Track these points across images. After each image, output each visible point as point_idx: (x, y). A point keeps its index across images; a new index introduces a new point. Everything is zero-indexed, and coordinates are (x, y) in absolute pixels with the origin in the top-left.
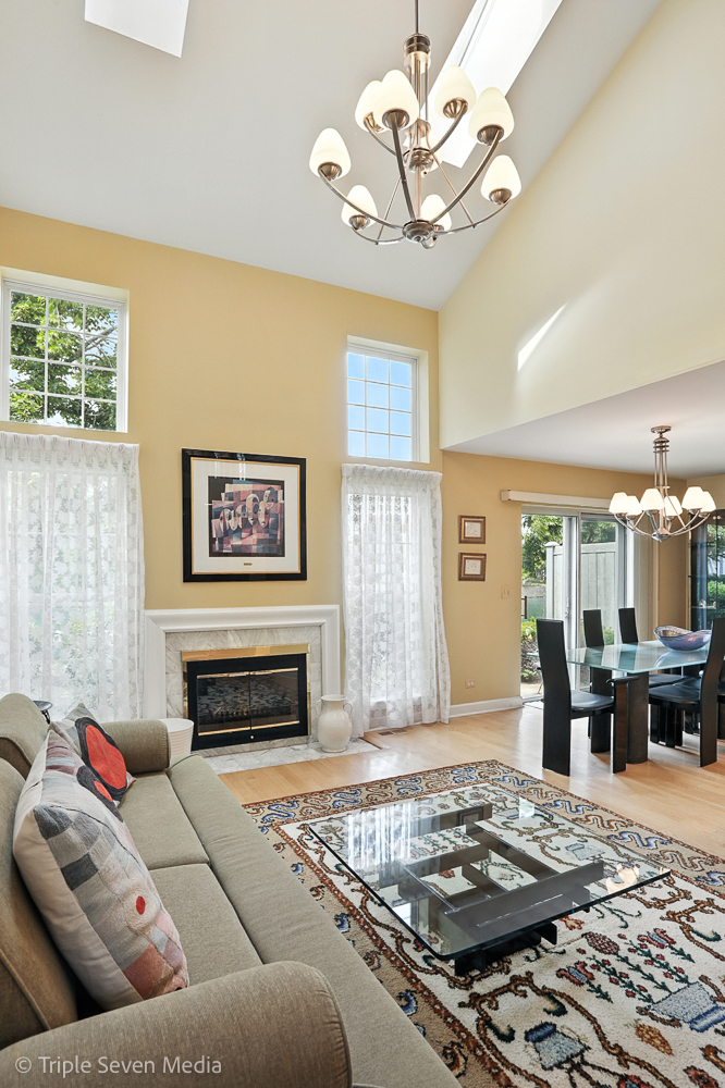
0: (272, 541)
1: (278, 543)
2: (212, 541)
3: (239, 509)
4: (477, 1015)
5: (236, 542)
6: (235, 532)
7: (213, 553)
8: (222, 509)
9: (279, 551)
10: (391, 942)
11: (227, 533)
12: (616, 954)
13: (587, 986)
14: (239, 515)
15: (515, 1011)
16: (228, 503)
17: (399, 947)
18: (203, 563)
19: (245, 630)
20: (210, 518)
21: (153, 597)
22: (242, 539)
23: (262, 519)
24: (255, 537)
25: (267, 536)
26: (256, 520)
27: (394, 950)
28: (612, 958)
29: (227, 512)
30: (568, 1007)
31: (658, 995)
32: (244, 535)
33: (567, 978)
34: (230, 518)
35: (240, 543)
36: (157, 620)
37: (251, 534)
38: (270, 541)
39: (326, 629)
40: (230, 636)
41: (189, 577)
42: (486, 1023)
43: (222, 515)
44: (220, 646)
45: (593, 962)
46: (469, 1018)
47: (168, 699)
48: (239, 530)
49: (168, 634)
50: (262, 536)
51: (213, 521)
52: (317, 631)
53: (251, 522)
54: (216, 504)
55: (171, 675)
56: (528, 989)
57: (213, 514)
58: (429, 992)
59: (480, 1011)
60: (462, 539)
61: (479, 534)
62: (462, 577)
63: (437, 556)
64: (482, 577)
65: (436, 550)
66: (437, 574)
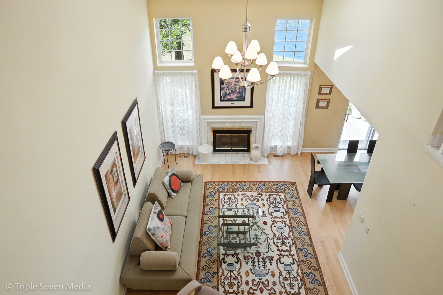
0: (241, 97)
1: (243, 97)
2: (221, 97)
3: (230, 87)
4: (223, 257)
5: (229, 97)
6: (228, 94)
7: (221, 100)
8: (224, 87)
9: (244, 100)
10: (220, 236)
11: (226, 94)
12: (258, 257)
13: (246, 261)
14: (230, 89)
15: (230, 259)
16: (226, 85)
17: (221, 238)
18: (218, 103)
19: (231, 122)
20: (220, 90)
21: (203, 112)
22: (230, 96)
23: (237, 90)
24: (235, 95)
25: (239, 95)
26: (235, 90)
27: (220, 238)
28: (256, 258)
29: (226, 88)
30: (239, 263)
31: (257, 268)
32: (231, 95)
33: (244, 258)
34: (227, 90)
35: (230, 97)
36: (204, 119)
37: (234, 94)
38: (240, 97)
39: (258, 123)
40: (227, 124)
41: (214, 107)
42: (224, 259)
43: (224, 89)
44: (223, 126)
45: (252, 257)
46: (222, 257)
47: (208, 139)
48: (230, 93)
49: (208, 122)
50: (237, 95)
51: (221, 91)
52: (256, 123)
53: (234, 91)
54: (222, 86)
55: (209, 133)
56: (236, 256)
57: (221, 89)
58: (219, 249)
59: (224, 257)
60: (320, 93)
61: (328, 92)
62: (317, 107)
63: (304, 103)
64: (327, 107)
65: (304, 100)
66: (303, 109)
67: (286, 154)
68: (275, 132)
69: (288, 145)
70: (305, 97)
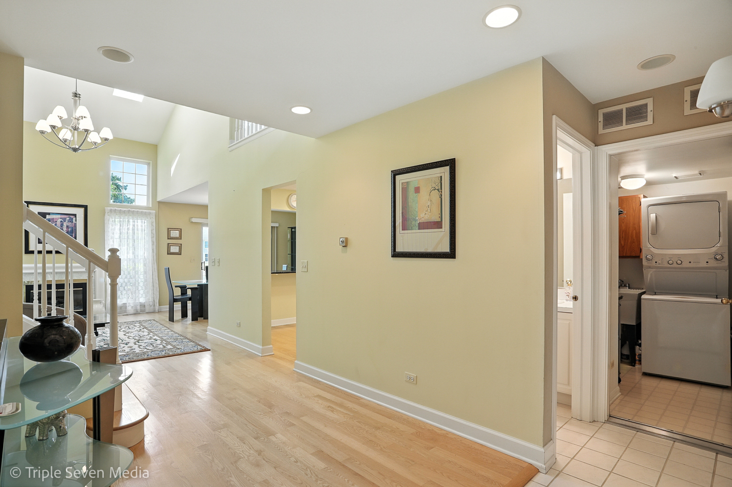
23: (65, 228)
39: (97, 273)
41: (27, 251)
60: (169, 238)
61: (178, 236)
62: (169, 253)
63: (153, 245)
64: (179, 253)
65: (153, 242)
66: (153, 252)
67: (139, 311)
68: (122, 284)
69: (141, 301)
70: (152, 237)
